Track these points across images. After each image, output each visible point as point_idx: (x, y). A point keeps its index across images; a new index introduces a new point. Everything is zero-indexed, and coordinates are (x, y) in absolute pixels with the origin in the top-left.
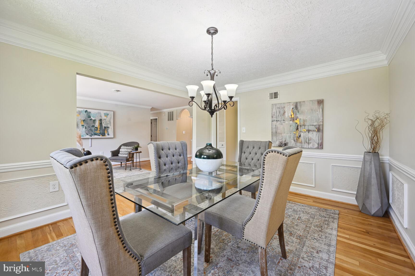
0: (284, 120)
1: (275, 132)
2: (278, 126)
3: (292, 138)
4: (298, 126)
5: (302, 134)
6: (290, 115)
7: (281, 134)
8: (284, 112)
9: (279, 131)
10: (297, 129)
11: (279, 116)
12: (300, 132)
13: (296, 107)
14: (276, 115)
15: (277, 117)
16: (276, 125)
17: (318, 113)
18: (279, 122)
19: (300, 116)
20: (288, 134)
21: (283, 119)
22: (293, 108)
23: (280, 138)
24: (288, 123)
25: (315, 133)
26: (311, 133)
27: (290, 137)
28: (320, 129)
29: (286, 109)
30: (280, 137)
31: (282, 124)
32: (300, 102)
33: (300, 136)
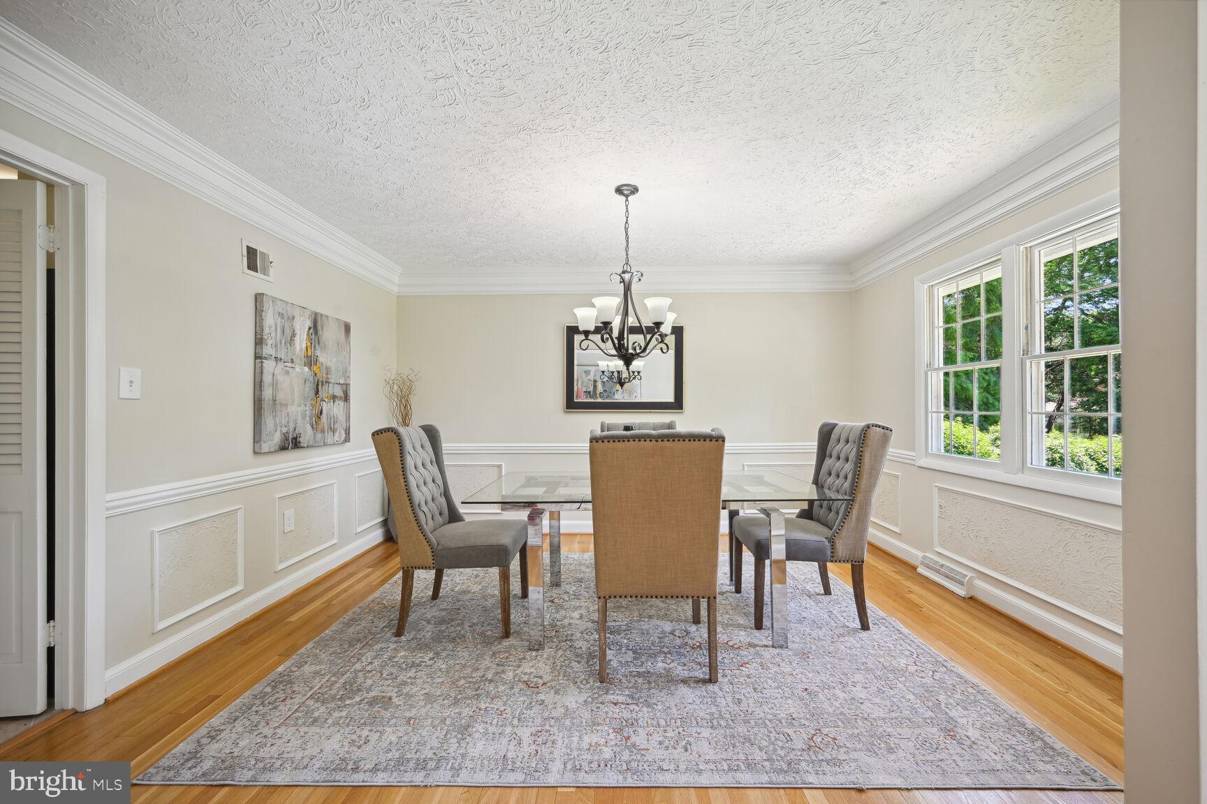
0: (292, 361)
1: (271, 398)
2: (280, 378)
3: (308, 419)
4: (318, 385)
5: (325, 405)
6: (304, 346)
7: (286, 405)
8: (293, 335)
9: (280, 396)
10: (317, 392)
11: (281, 343)
12: (322, 400)
13: (315, 328)
14: (276, 338)
15: (276, 346)
16: (273, 375)
17: (345, 354)
18: (281, 365)
19: (323, 358)
20: (299, 405)
21: (290, 357)
22: (310, 328)
23: (284, 422)
24: (300, 371)
25: (342, 403)
26: (337, 402)
27: (304, 417)
28: (346, 398)
29: (297, 326)
30: (283, 416)
31: (287, 373)
32: (322, 315)
33: (321, 413)
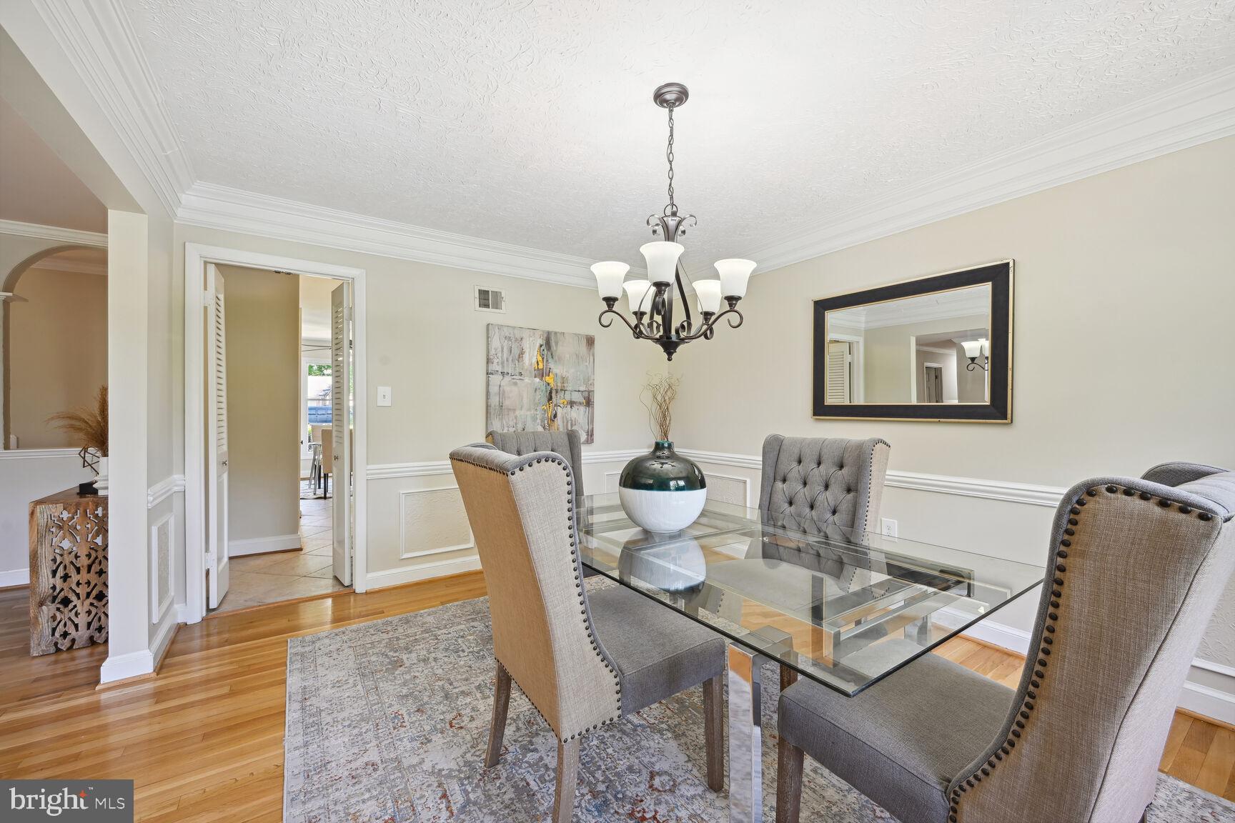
0: (521, 374)
1: (498, 404)
2: (507, 389)
3: (539, 421)
4: (551, 393)
5: (559, 411)
6: (534, 361)
7: (515, 410)
8: (522, 353)
9: (507, 403)
10: (550, 398)
11: (507, 361)
12: (556, 405)
13: (548, 343)
14: (502, 357)
15: (503, 363)
16: (500, 386)
17: (587, 364)
18: (507, 378)
19: (557, 369)
20: (529, 410)
21: (518, 371)
22: (541, 346)
23: (511, 423)
24: (530, 382)
25: (582, 409)
26: (575, 407)
27: (534, 419)
28: (589, 403)
29: (526, 345)
30: (511, 419)
31: (515, 384)
32: (556, 333)
33: (555, 416)
